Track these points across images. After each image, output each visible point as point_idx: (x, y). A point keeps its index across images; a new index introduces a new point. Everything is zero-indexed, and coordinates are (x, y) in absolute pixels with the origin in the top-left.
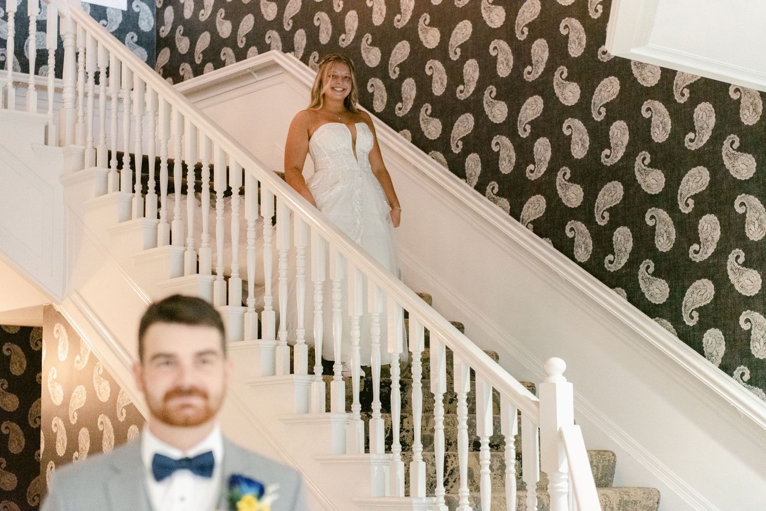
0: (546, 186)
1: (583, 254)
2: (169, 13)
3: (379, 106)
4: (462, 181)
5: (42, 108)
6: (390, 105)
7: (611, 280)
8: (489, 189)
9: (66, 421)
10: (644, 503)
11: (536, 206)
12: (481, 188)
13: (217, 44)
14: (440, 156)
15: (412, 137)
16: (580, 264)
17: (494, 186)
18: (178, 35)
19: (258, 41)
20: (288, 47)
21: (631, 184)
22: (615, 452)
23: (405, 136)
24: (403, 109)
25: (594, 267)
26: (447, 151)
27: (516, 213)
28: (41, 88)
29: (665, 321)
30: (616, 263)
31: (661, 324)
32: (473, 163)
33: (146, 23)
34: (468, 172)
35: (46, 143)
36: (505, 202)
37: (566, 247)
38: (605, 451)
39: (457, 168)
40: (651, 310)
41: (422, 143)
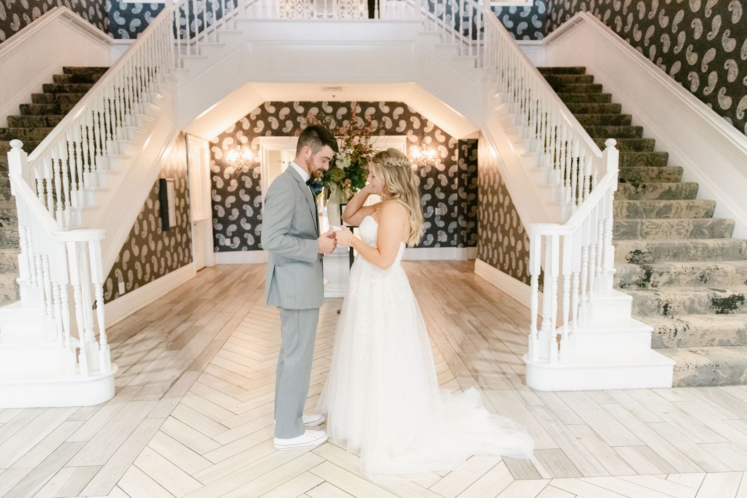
0: (682, 57)
1: (694, 88)
2: (550, 4)
3: (619, 29)
4: (647, 59)
5: (475, 53)
6: (623, 28)
7: (705, 100)
8: (658, 61)
9: (483, 173)
10: (704, 207)
11: (677, 67)
12: (655, 62)
13: (566, 12)
14: (640, 48)
15: (630, 42)
16: (694, 93)
17: (660, 59)
18: (553, 13)
19: (578, 9)
20: (588, 9)
21: (720, 49)
22: (699, 184)
23: (627, 42)
24: (627, 29)
25: (699, 95)
26: (642, 46)
27: (668, 72)
28: (474, 45)
29: (728, 118)
30: (708, 91)
31: (726, 120)
32: (653, 50)
33: (542, 10)
34: (650, 54)
35: (476, 67)
36: (664, 67)
37: (687, 86)
38: (693, 183)
39: (646, 54)
40: (722, 113)
41: (634, 44)
